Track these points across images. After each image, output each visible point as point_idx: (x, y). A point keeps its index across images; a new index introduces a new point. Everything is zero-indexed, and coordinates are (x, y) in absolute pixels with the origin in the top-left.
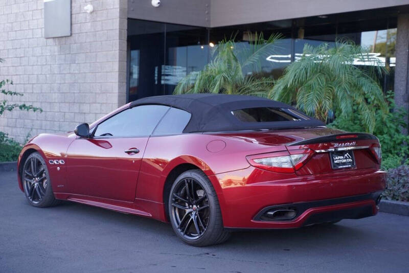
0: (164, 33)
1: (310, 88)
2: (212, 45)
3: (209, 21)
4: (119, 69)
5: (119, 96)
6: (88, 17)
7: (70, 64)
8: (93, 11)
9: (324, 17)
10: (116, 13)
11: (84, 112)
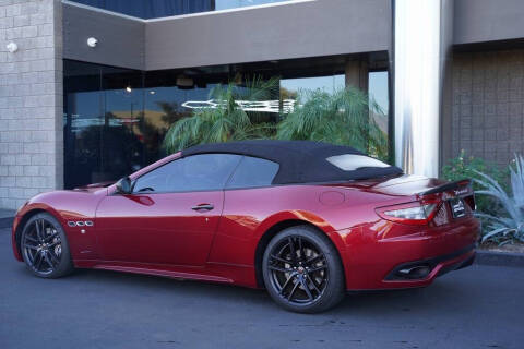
2: (129, 90)
9: (275, 62)
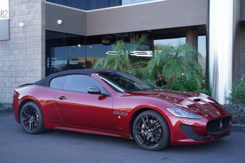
0: (63, 38)
1: (169, 65)
2: (79, 46)
3: (86, 32)
4: (42, 58)
5: (42, 72)
6: (20, 30)
7: (9, 55)
8: (24, 26)
9: (150, 31)
10: (40, 27)
11: (19, 81)
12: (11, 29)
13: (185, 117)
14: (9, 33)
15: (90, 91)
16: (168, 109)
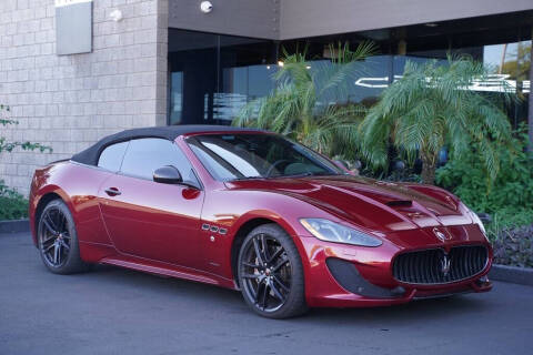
0: (216, 48)
1: (414, 118)
2: (281, 64)
3: (277, 31)
4: (157, 96)
6: (115, 27)
7: (91, 89)
8: (122, 19)
9: (433, 25)
10: (153, 21)
12: (95, 26)
13: (341, 241)
14: (92, 36)
15: (157, 176)
16: (303, 222)
